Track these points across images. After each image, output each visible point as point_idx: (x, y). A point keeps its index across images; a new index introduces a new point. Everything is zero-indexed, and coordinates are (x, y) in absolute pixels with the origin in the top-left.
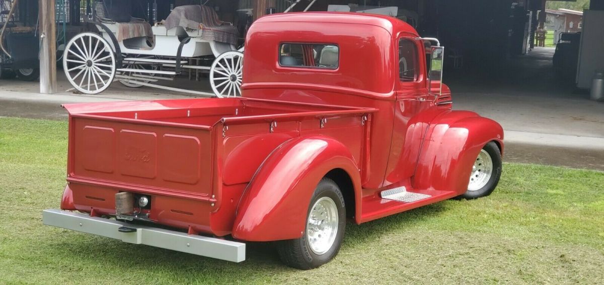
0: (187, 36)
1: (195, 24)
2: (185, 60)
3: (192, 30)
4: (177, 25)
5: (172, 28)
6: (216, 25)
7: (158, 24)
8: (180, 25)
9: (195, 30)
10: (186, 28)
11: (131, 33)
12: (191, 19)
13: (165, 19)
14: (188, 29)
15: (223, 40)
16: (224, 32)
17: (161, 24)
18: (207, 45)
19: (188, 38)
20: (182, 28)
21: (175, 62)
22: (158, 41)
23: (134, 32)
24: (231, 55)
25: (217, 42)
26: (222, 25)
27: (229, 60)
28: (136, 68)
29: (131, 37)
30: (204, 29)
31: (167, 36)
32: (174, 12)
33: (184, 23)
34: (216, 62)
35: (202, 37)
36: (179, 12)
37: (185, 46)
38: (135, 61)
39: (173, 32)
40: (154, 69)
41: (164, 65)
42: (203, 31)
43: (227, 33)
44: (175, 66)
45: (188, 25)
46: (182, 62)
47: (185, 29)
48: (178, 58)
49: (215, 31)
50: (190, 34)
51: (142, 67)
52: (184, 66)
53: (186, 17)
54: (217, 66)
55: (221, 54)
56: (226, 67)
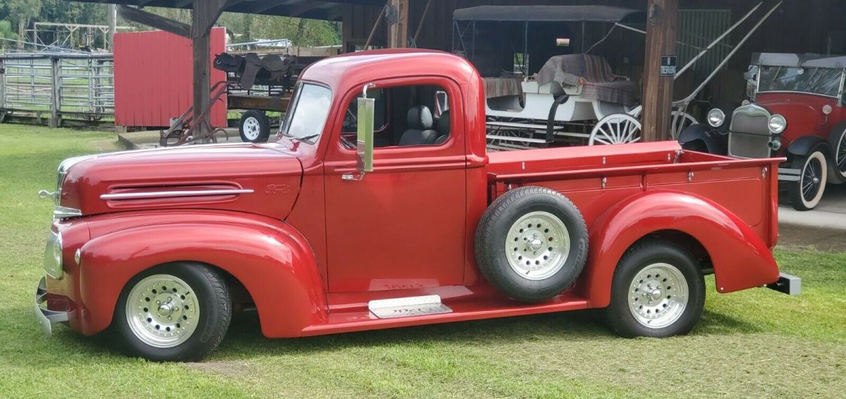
0: (564, 93)
1: (573, 79)
2: (561, 125)
3: (570, 86)
4: (552, 80)
5: (545, 83)
6: (606, 79)
7: (529, 78)
8: (555, 79)
9: (574, 86)
10: (563, 84)
11: (498, 90)
12: (569, 72)
13: (537, 73)
14: (565, 85)
15: (611, 100)
16: (614, 89)
17: (533, 78)
18: (589, 105)
19: (565, 97)
20: (557, 83)
21: (545, 127)
22: (529, 101)
23: (502, 89)
24: (617, 118)
25: (603, 102)
26: (616, 79)
27: (614, 126)
28: (507, 135)
29: (498, 96)
30: (584, 85)
31: (538, 93)
32: (549, 63)
33: (560, 77)
34: (598, 127)
35: (582, 95)
36: (555, 62)
37: (560, 107)
38: (500, 126)
39: (547, 89)
40: (528, 137)
41: (537, 132)
42: (583, 87)
43: (618, 89)
44: (545, 132)
45: (565, 79)
46: (555, 127)
47: (561, 85)
48: (551, 121)
49: (599, 88)
50: (567, 91)
51: (513, 133)
52: (560, 133)
53: (564, 69)
54: (599, 133)
55: (606, 116)
56: (610, 135)
